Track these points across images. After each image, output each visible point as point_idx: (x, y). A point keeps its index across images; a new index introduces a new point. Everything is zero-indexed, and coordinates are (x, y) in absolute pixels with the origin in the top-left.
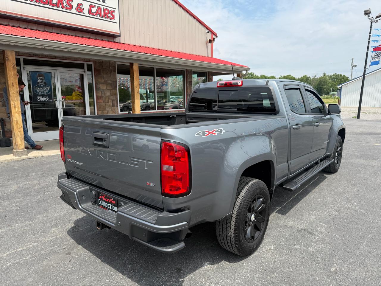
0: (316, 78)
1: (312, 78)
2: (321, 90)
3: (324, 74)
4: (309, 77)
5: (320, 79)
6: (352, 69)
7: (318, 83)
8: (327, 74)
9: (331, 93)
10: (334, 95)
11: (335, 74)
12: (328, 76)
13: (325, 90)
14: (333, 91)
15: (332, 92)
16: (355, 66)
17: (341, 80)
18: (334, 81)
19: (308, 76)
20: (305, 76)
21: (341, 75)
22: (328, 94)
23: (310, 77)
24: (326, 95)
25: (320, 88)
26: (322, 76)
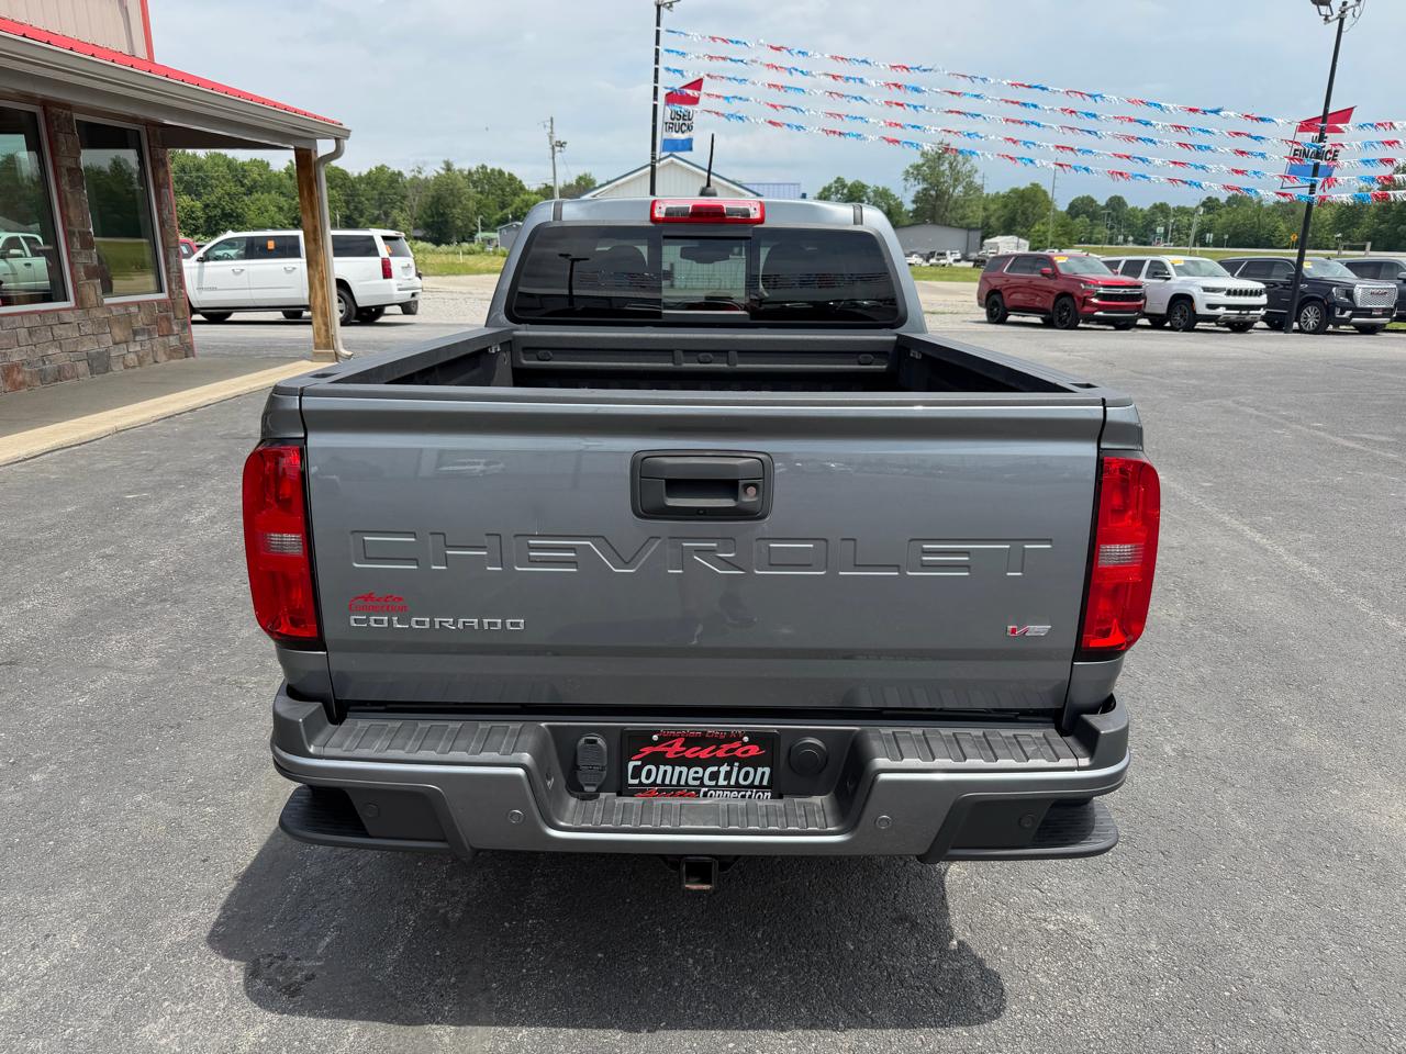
0: (422, 177)
1: (408, 175)
2: (447, 222)
3: (448, 167)
4: (400, 174)
5: (435, 184)
6: (554, 154)
7: (433, 197)
8: (456, 167)
9: (480, 235)
10: (489, 241)
11: (484, 167)
12: (461, 171)
13: (459, 223)
14: (486, 227)
15: (483, 231)
16: (561, 146)
17: (503, 190)
18: (481, 193)
19: (395, 168)
20: (381, 169)
21: (501, 173)
22: (470, 237)
23: (402, 170)
24: (464, 240)
25: (443, 215)
26: (443, 172)
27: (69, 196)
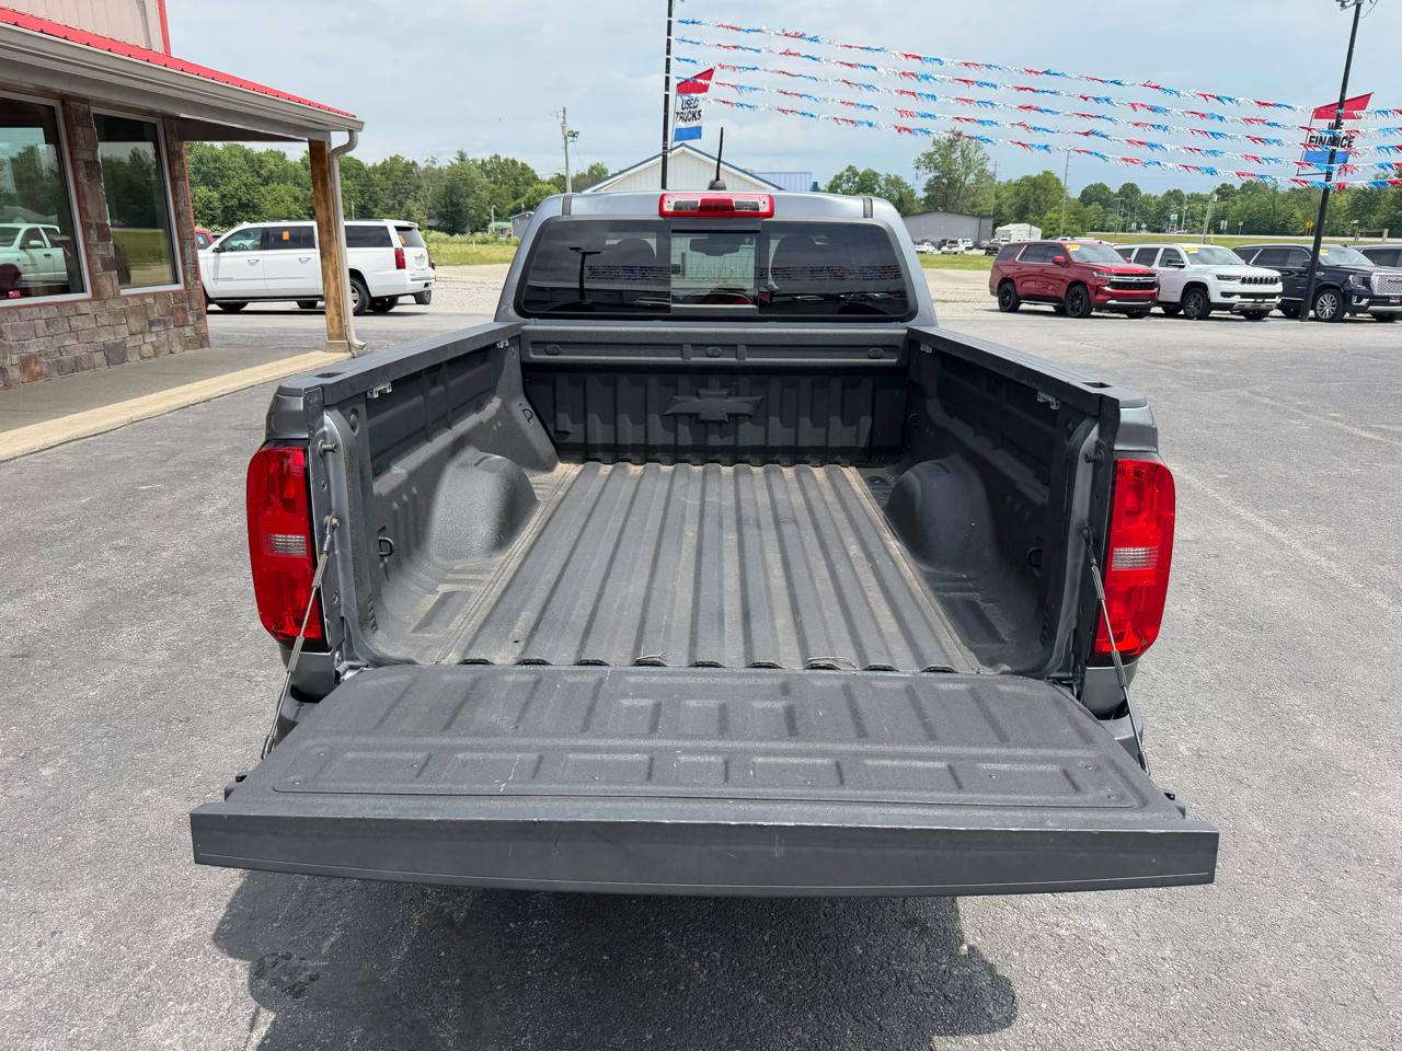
0: (436, 167)
1: (422, 165)
2: (460, 211)
3: (462, 158)
4: (414, 164)
5: (449, 174)
6: (566, 143)
7: (446, 187)
8: (470, 157)
9: (493, 225)
10: (503, 231)
11: (496, 157)
12: (474, 161)
13: (472, 212)
14: (499, 216)
15: (496, 220)
16: (574, 136)
17: (516, 180)
18: (495, 182)
19: (409, 158)
20: (395, 160)
21: (514, 163)
22: (483, 227)
23: (418, 162)
24: (477, 230)
25: (457, 204)
26: (457, 162)
27: (86, 188)
